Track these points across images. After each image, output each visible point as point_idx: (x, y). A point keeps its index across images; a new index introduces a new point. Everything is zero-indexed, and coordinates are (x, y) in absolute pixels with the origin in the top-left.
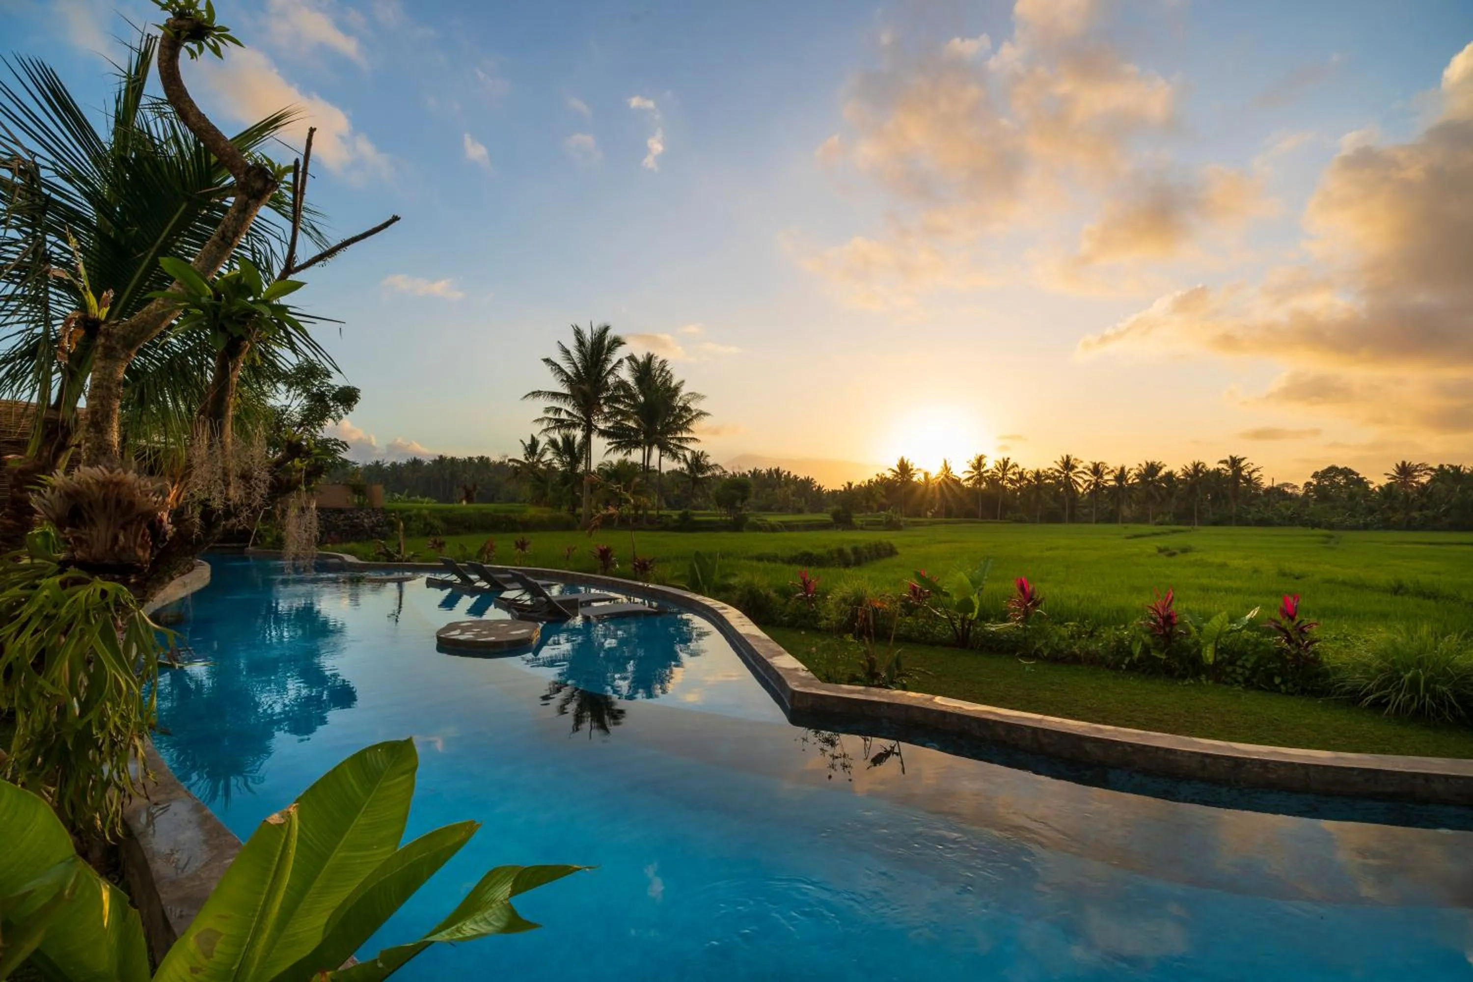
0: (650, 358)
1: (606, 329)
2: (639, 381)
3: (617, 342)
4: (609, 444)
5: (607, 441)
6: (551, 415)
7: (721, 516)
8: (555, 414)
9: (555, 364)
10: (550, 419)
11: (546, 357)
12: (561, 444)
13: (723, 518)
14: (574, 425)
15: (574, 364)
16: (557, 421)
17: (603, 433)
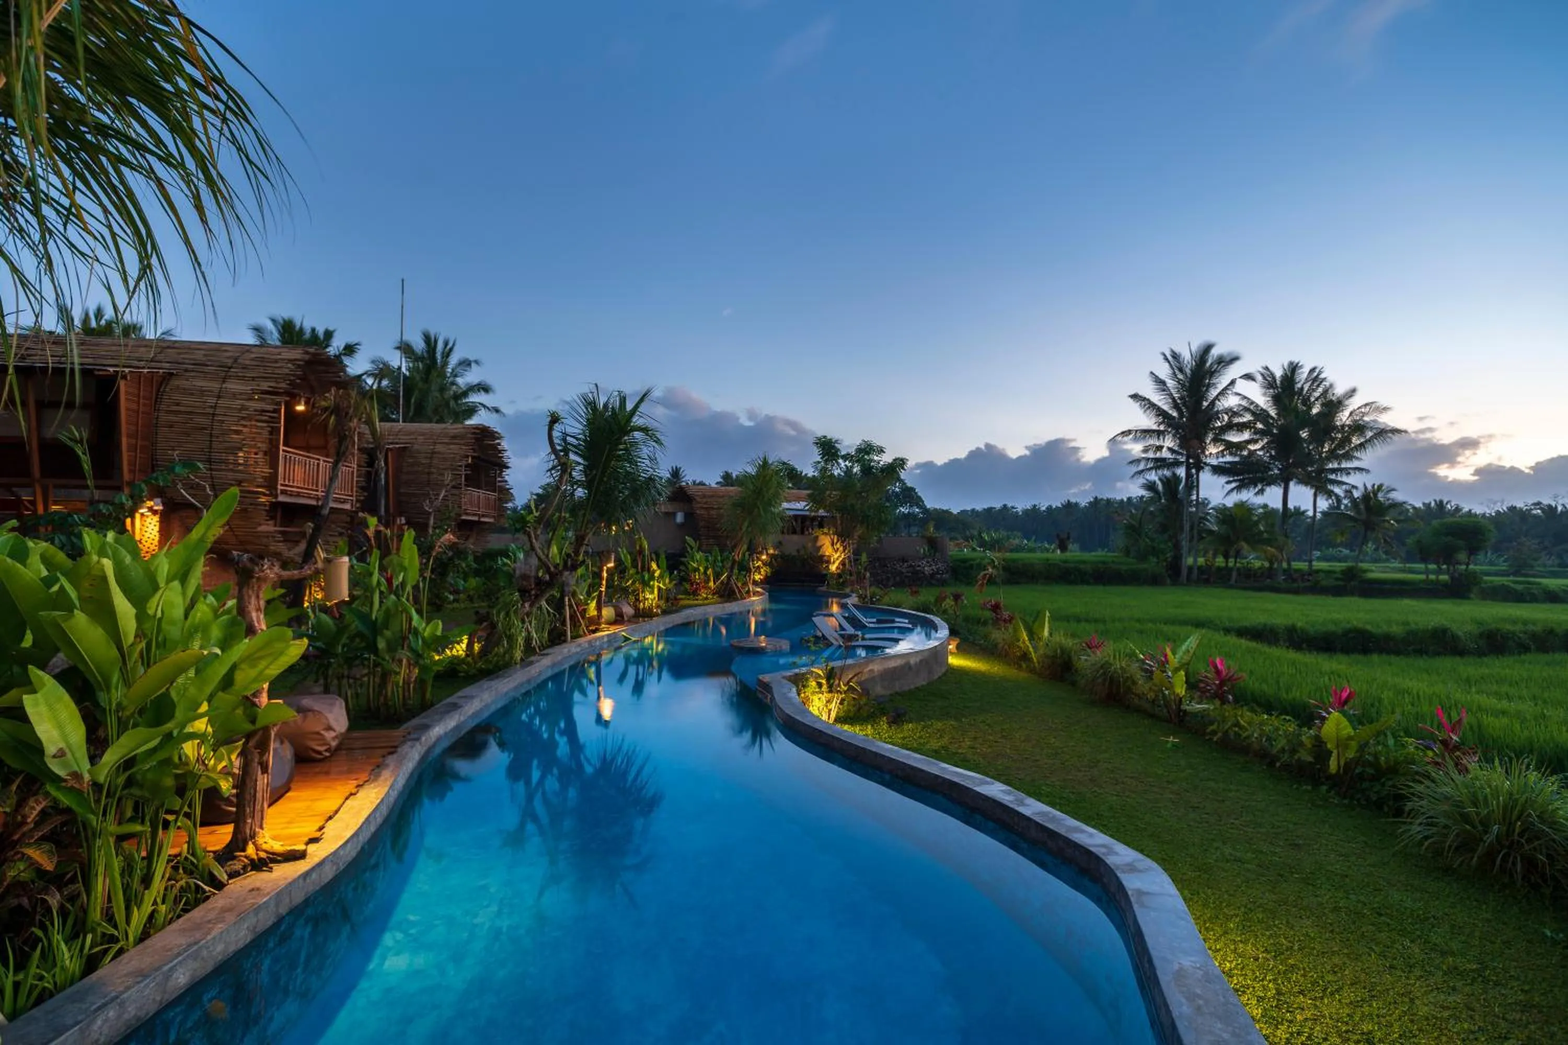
0: (1294, 368)
1: (1208, 348)
2: (1277, 400)
3: (1226, 361)
4: (1228, 482)
5: (1223, 479)
6: (1151, 455)
7: (1427, 572)
8: (1155, 452)
9: (1144, 399)
10: (1148, 459)
11: (1133, 393)
12: (1160, 487)
13: (1432, 577)
14: (1177, 464)
15: (1171, 395)
16: (1156, 460)
17: (1218, 470)
